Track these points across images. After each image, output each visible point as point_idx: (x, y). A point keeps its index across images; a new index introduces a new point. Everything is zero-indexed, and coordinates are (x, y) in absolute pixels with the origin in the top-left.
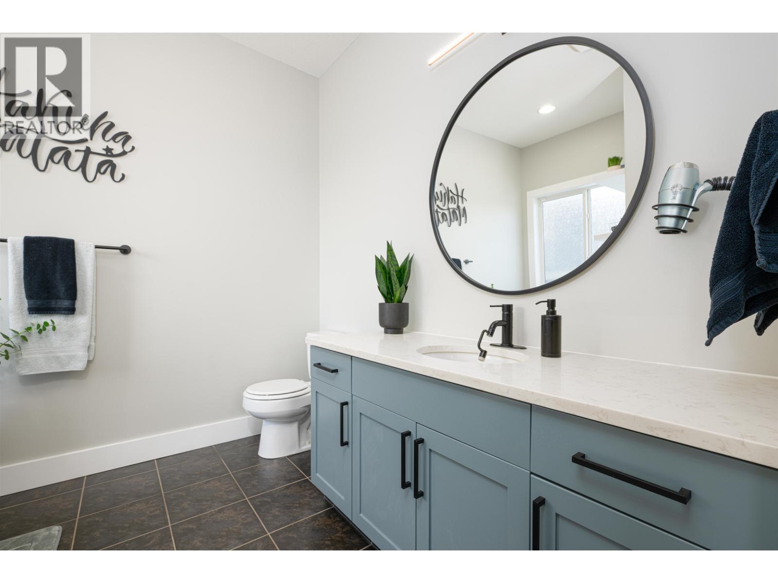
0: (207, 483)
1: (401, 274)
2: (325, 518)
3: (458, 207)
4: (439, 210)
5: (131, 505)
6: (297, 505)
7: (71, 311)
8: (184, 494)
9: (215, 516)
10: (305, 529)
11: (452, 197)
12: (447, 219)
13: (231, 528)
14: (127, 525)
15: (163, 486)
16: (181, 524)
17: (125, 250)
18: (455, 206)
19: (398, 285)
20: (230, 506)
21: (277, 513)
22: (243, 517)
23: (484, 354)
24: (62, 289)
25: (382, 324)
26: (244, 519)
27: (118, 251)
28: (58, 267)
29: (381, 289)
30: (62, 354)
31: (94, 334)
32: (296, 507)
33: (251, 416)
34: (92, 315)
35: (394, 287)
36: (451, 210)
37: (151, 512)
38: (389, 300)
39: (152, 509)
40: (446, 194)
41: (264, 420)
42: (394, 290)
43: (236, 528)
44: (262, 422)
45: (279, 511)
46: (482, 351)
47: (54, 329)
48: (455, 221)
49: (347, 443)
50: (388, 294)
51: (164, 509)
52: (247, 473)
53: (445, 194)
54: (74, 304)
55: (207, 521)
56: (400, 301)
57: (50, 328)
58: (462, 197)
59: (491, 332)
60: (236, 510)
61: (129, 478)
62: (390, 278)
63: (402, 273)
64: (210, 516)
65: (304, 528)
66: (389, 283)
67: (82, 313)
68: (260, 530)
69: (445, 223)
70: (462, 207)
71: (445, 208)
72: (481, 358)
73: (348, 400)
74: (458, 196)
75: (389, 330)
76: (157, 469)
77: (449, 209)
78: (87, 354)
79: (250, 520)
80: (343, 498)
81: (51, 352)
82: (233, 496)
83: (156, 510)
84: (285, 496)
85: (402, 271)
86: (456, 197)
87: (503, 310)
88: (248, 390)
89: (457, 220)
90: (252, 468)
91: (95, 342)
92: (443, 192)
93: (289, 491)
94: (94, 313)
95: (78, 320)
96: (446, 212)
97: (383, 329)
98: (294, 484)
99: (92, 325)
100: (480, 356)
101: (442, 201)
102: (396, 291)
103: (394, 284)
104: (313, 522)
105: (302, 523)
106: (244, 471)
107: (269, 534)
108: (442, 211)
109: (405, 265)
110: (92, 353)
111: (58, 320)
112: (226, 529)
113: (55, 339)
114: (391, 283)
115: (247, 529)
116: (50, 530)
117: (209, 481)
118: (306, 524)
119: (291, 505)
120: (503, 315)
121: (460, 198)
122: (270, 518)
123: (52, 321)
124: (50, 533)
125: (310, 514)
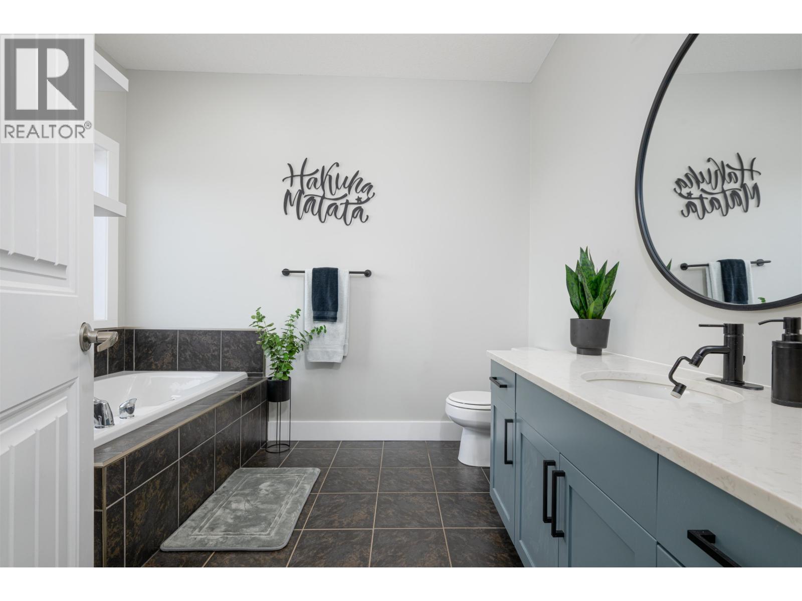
0: (411, 469)
1: (598, 285)
2: (498, 535)
3: (743, 186)
4: (704, 195)
5: (359, 469)
6: (476, 514)
7: (334, 319)
8: (394, 473)
9: (409, 498)
10: (475, 537)
11: (730, 174)
12: (720, 206)
13: (417, 512)
14: (353, 482)
15: (383, 462)
16: (385, 494)
17: (368, 274)
18: (737, 186)
19: (591, 298)
20: (421, 494)
21: (456, 514)
22: (429, 506)
23: (680, 389)
24: (330, 303)
25: (574, 341)
26: (428, 508)
27: (363, 275)
28: (329, 288)
29: (574, 302)
30: (330, 350)
31: (348, 336)
32: (474, 515)
33: (453, 422)
34: (347, 323)
35: (587, 301)
36: (728, 193)
37: (369, 479)
38: (583, 316)
39: (371, 477)
40: (718, 172)
41: (464, 429)
42: (588, 304)
43: (420, 513)
44: (462, 429)
45: (458, 513)
46: (677, 384)
47: (325, 331)
48: (736, 207)
49: (511, 463)
50: (581, 309)
51: (378, 479)
52: (443, 471)
53: (716, 172)
54: (336, 315)
55: (402, 499)
56: (598, 316)
57: (323, 331)
58: (751, 170)
59: (696, 361)
60: (425, 498)
61: (365, 450)
62: (583, 290)
63: (599, 283)
64: (406, 496)
65: (474, 535)
66: (582, 296)
67: (341, 321)
68: (437, 522)
69: (717, 213)
70: (749, 184)
71: (718, 189)
72: (676, 393)
73: (513, 418)
74: (742, 170)
75: (582, 350)
76: (383, 449)
77: (723, 192)
78: (343, 351)
79: (433, 510)
80: (508, 518)
81: (324, 348)
82: (427, 487)
83: (373, 478)
84: (468, 501)
85: (598, 281)
86: (738, 173)
87: (726, 332)
88: (450, 396)
89: (740, 204)
90: (449, 468)
91: (348, 343)
92: (713, 169)
93: (473, 498)
94: (348, 321)
95: (338, 326)
96: (720, 197)
97: (575, 349)
98: (481, 494)
99: (346, 330)
100: (674, 390)
101: (710, 182)
102: (590, 304)
103: (587, 297)
104: (485, 534)
105: (474, 531)
106: (442, 468)
107: (443, 528)
108: (710, 197)
109: (602, 274)
110: (347, 351)
111: (328, 325)
112: (413, 511)
113: (326, 338)
114: (584, 295)
115: (428, 518)
116: (314, 470)
117: (414, 469)
118: (478, 533)
119: (471, 511)
120: (726, 339)
121: (747, 174)
122: (449, 516)
123: (324, 326)
124: (314, 472)
125: (484, 526)
